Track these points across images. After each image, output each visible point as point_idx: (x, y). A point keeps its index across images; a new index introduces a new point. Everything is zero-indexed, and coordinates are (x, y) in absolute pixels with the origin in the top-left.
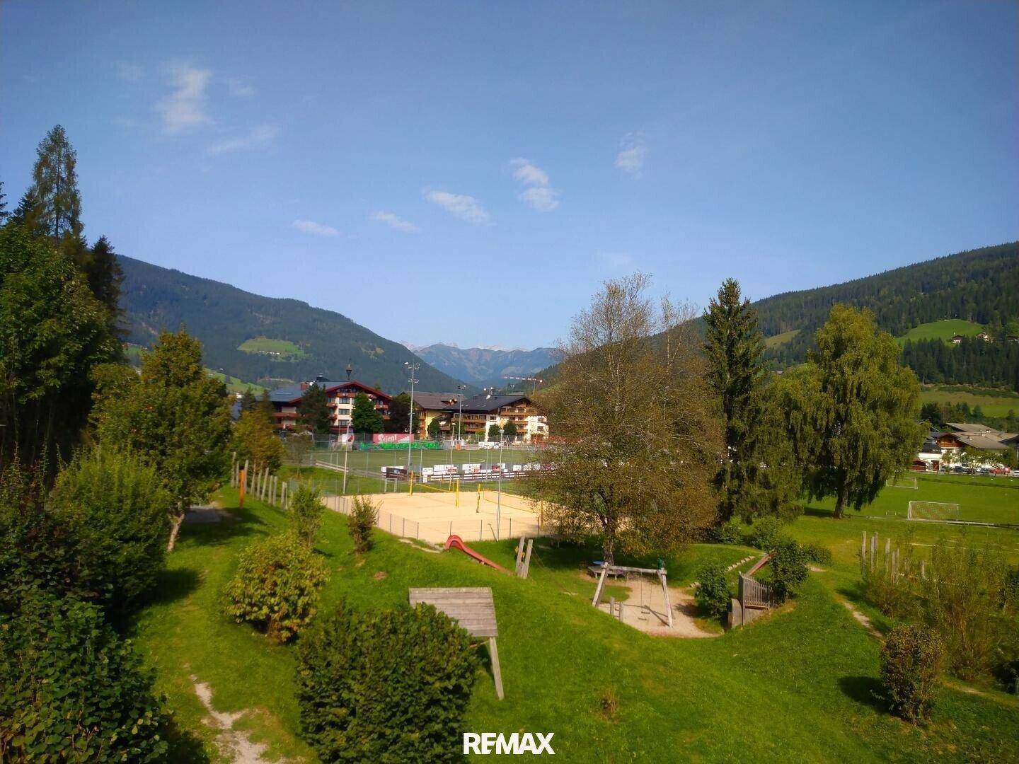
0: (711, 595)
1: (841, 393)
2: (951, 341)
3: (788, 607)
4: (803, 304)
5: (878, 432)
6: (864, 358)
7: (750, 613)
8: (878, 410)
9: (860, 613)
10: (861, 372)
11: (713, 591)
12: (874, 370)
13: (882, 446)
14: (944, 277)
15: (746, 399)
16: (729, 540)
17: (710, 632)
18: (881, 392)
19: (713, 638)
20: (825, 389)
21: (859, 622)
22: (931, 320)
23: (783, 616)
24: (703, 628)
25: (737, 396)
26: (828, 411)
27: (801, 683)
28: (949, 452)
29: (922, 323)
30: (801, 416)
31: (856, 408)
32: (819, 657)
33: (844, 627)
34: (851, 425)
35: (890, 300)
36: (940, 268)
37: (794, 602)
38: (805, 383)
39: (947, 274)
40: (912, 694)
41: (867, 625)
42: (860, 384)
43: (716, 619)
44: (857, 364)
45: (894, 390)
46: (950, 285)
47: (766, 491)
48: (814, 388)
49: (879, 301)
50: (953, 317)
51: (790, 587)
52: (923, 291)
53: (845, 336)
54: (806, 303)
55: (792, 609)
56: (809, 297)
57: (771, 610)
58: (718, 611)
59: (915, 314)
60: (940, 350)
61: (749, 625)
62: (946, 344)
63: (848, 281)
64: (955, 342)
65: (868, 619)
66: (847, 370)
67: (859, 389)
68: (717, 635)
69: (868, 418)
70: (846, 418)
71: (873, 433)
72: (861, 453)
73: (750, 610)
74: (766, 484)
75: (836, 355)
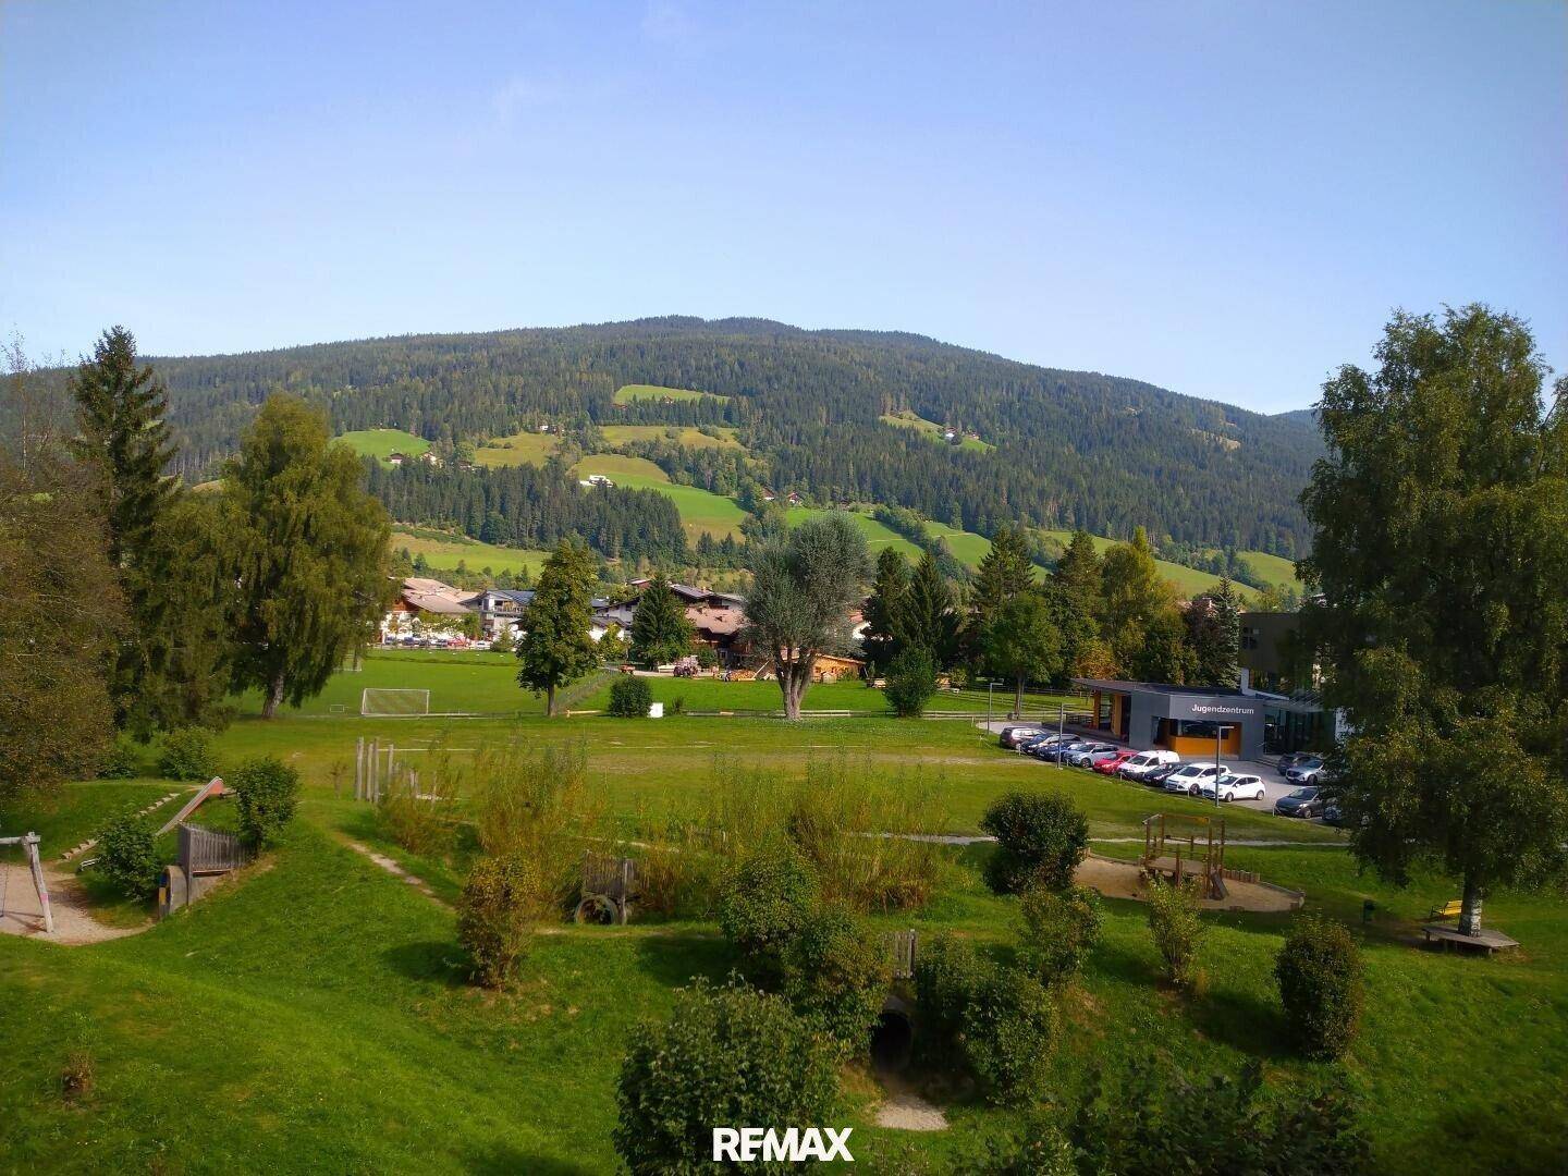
0: (126, 866)
1: (280, 528)
2: (387, 460)
3: (266, 865)
4: (167, 379)
5: (333, 591)
6: (316, 479)
7: (200, 884)
8: (332, 557)
9: (381, 856)
10: (309, 500)
11: (129, 858)
12: (329, 496)
13: (338, 611)
14: (380, 367)
15: (149, 534)
16: (119, 771)
17: (127, 926)
18: (337, 531)
19: (137, 935)
20: (254, 523)
21: (385, 869)
22: (361, 427)
23: (258, 879)
24: (111, 923)
25: (130, 529)
26: (259, 558)
27: (321, 974)
28: (395, 619)
29: (349, 430)
30: (217, 563)
31: (302, 551)
32: (342, 930)
33: (363, 879)
34: (294, 578)
35: (304, 391)
36: (375, 354)
37: (272, 856)
38: (222, 513)
39: (385, 363)
40: (499, 950)
41: (398, 871)
42: (309, 517)
43: (134, 905)
44: (304, 487)
45: (356, 527)
46: (388, 379)
47: (179, 686)
48: (238, 519)
49: (288, 390)
50: (390, 426)
51: (270, 832)
52: (351, 383)
53: (287, 441)
54: (172, 378)
55: (271, 866)
56: (178, 370)
57: (236, 874)
58: (139, 890)
59: (340, 417)
60: (373, 473)
61: (199, 902)
62: (383, 464)
63: (239, 351)
64: (393, 461)
65: (394, 862)
66: (290, 494)
67: (307, 524)
68: (144, 929)
69: (319, 568)
70: (285, 569)
71: (326, 590)
72: (309, 621)
73: (201, 879)
74: (178, 675)
75: (273, 471)
